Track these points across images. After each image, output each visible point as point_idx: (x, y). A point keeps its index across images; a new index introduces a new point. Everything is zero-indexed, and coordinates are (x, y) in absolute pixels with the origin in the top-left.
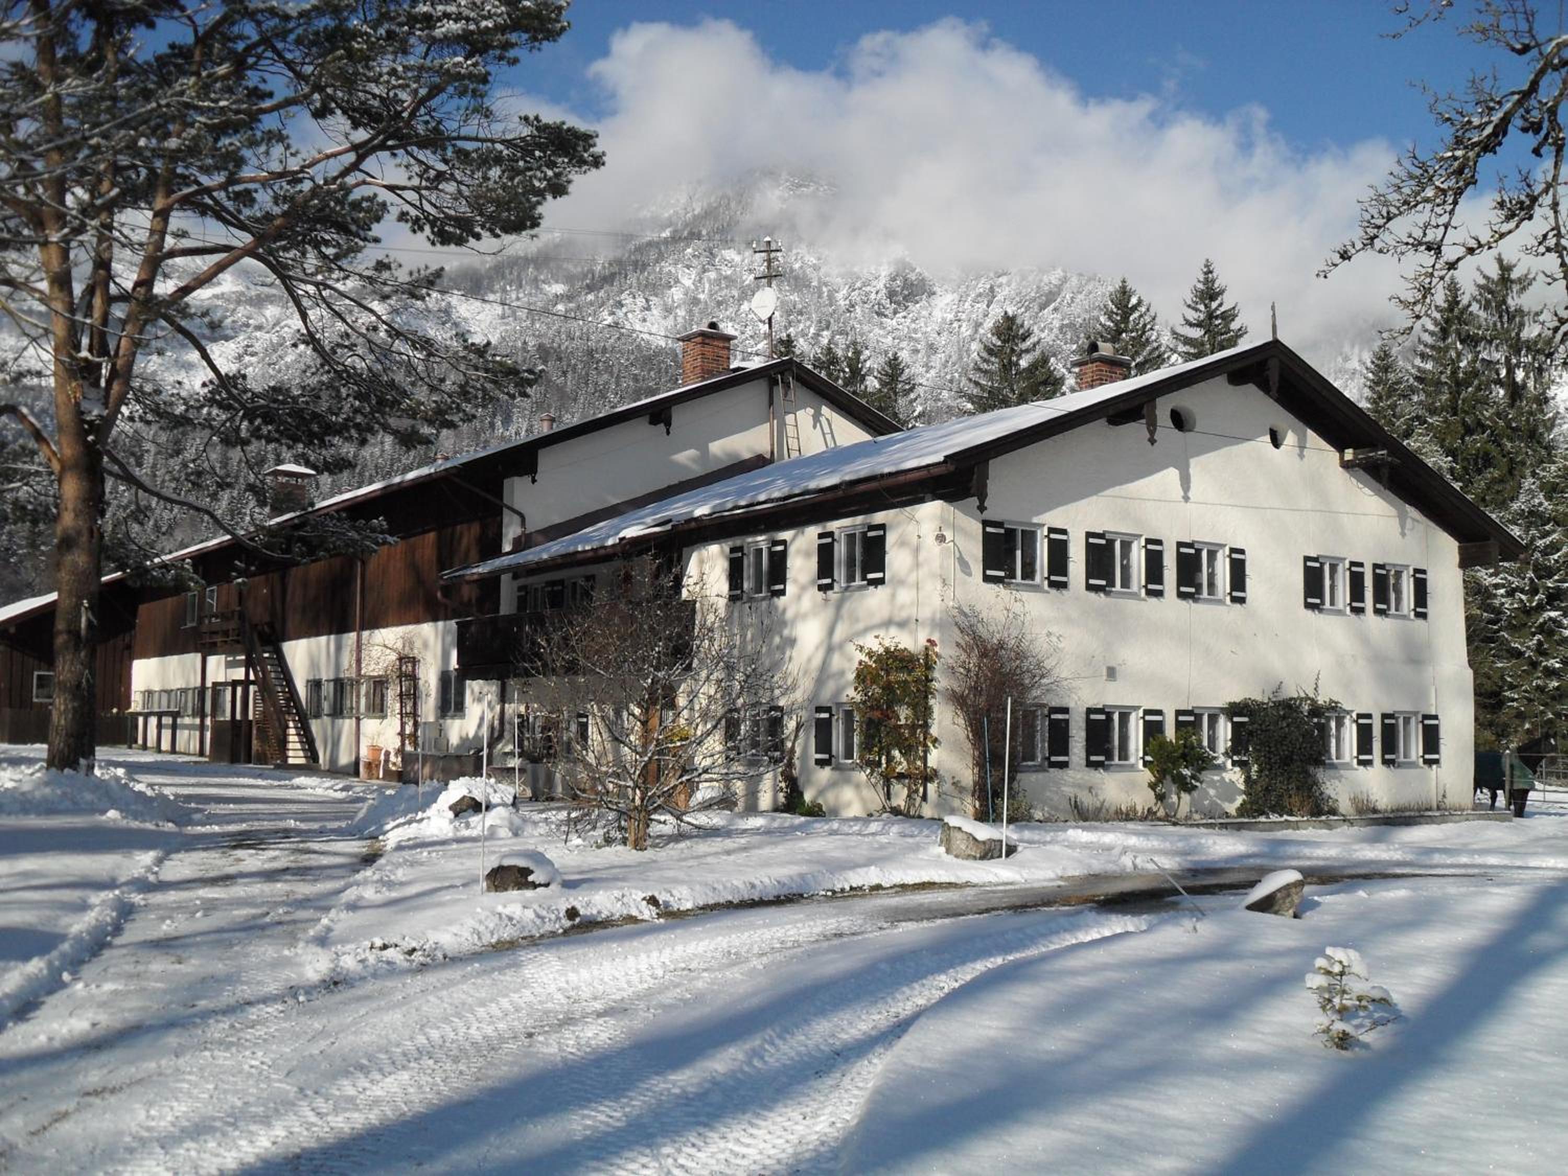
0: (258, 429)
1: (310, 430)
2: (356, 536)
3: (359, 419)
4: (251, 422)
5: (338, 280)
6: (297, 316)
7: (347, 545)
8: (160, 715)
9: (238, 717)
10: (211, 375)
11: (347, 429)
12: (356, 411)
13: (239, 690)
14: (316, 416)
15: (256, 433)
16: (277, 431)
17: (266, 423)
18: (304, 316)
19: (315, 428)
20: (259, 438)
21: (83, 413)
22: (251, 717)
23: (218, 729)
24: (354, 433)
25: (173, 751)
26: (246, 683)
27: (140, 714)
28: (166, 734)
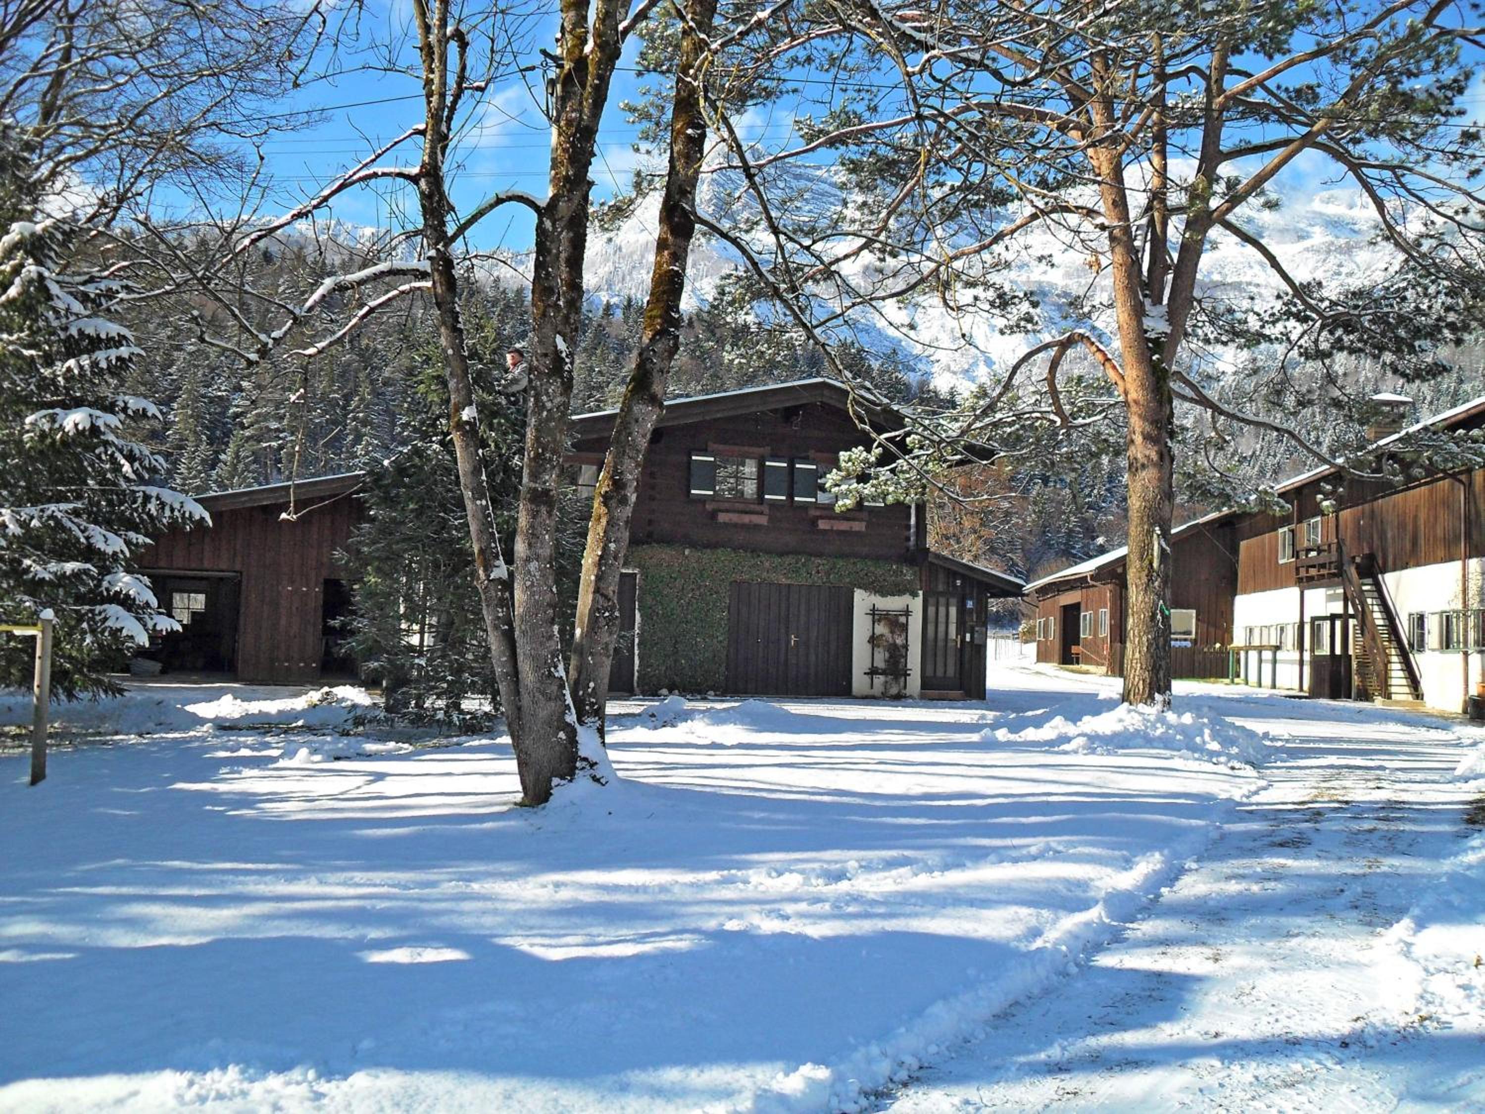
0: (1340, 339)
1: (1397, 337)
2: (1455, 449)
3: (1452, 317)
4: (1331, 333)
5: (1417, 162)
6: (1372, 207)
7: (1445, 461)
8: (1260, 649)
9: (1338, 651)
10: (1285, 287)
11: (1439, 330)
12: (1448, 309)
13: (1338, 624)
14: (1402, 319)
15: (1338, 345)
16: (1360, 340)
17: (1348, 333)
18: (1380, 205)
19: (1402, 332)
20: (1341, 349)
21: (1146, 331)
22: (1351, 652)
23: (1317, 663)
24: (1447, 333)
25: (1274, 686)
26: (1345, 617)
27: (1240, 649)
28: (1267, 668)
